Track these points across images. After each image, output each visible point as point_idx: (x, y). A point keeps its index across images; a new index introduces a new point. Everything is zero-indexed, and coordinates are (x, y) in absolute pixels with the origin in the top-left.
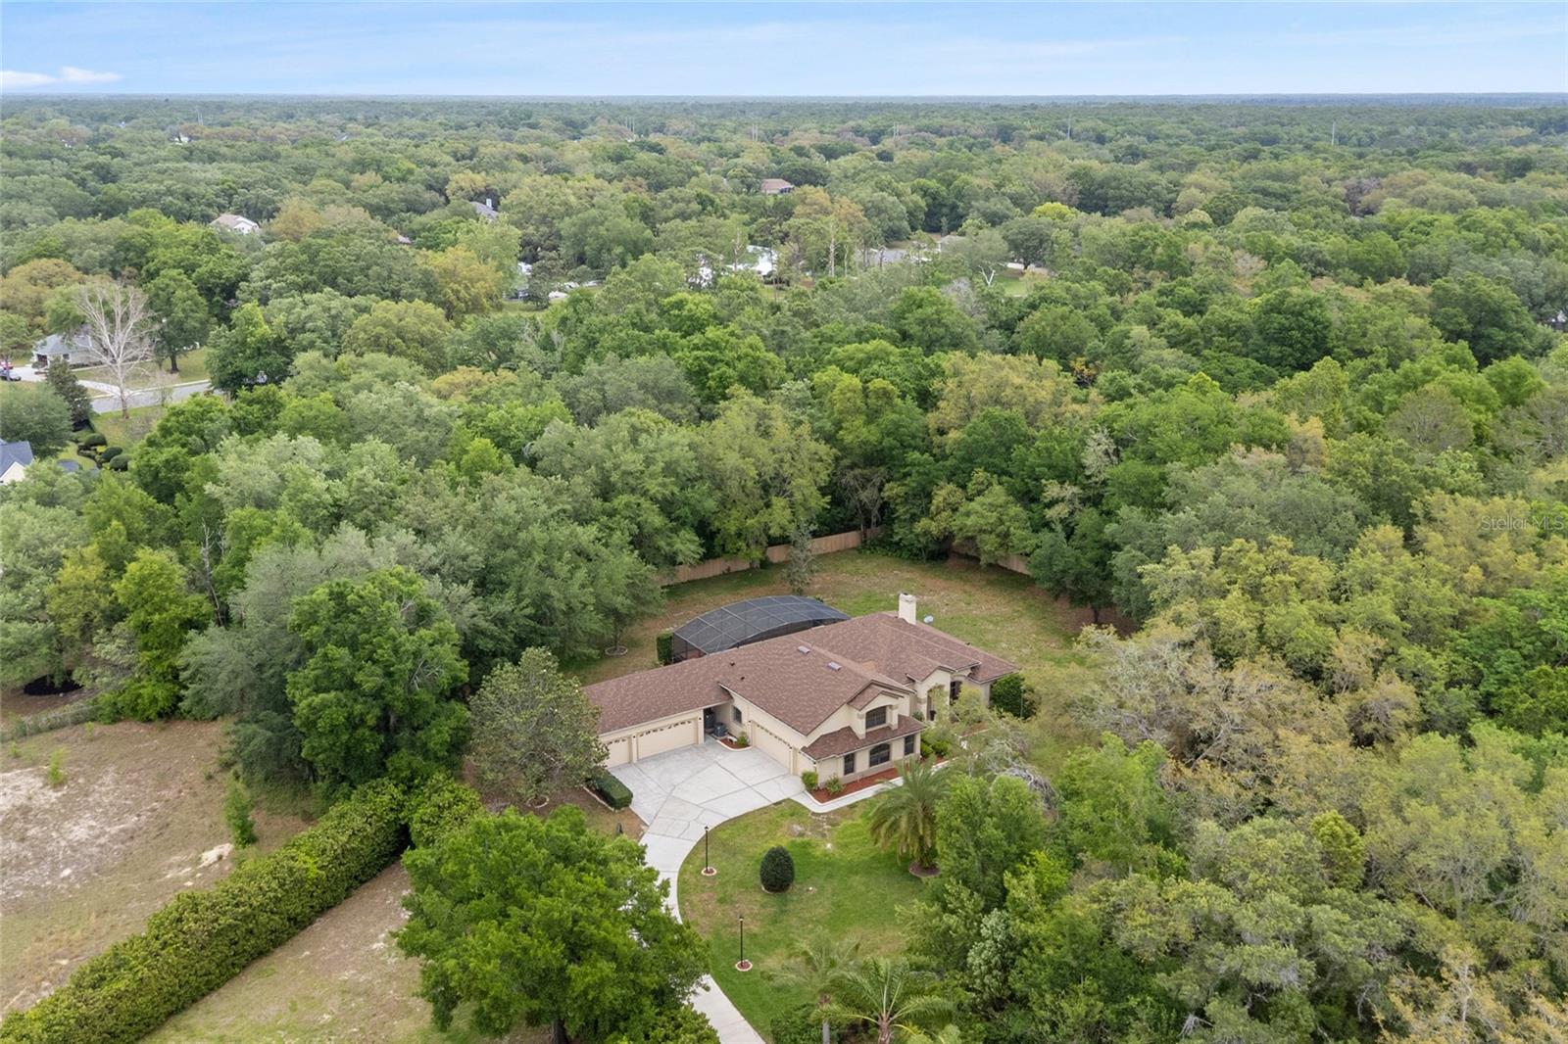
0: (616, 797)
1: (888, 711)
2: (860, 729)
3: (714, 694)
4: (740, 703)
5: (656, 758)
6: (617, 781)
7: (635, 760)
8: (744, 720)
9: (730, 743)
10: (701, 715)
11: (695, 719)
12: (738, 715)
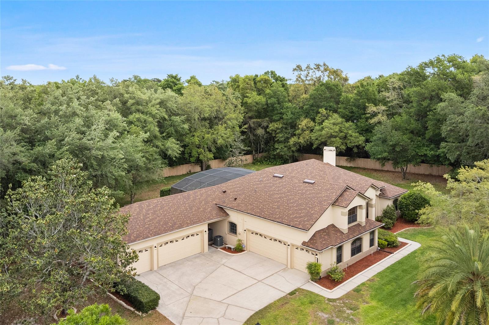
0: (144, 300)
1: (359, 210)
2: (343, 224)
3: (214, 212)
4: (234, 217)
5: (174, 265)
6: (143, 286)
7: (155, 268)
8: (239, 229)
9: (229, 250)
10: (206, 228)
11: (201, 232)
12: (233, 228)
